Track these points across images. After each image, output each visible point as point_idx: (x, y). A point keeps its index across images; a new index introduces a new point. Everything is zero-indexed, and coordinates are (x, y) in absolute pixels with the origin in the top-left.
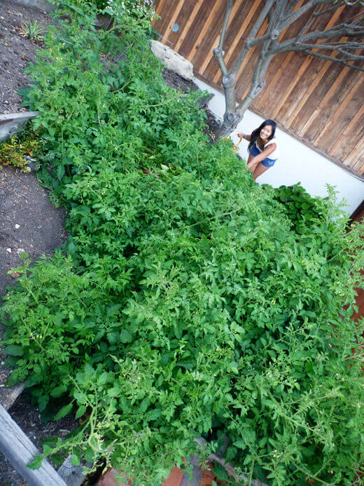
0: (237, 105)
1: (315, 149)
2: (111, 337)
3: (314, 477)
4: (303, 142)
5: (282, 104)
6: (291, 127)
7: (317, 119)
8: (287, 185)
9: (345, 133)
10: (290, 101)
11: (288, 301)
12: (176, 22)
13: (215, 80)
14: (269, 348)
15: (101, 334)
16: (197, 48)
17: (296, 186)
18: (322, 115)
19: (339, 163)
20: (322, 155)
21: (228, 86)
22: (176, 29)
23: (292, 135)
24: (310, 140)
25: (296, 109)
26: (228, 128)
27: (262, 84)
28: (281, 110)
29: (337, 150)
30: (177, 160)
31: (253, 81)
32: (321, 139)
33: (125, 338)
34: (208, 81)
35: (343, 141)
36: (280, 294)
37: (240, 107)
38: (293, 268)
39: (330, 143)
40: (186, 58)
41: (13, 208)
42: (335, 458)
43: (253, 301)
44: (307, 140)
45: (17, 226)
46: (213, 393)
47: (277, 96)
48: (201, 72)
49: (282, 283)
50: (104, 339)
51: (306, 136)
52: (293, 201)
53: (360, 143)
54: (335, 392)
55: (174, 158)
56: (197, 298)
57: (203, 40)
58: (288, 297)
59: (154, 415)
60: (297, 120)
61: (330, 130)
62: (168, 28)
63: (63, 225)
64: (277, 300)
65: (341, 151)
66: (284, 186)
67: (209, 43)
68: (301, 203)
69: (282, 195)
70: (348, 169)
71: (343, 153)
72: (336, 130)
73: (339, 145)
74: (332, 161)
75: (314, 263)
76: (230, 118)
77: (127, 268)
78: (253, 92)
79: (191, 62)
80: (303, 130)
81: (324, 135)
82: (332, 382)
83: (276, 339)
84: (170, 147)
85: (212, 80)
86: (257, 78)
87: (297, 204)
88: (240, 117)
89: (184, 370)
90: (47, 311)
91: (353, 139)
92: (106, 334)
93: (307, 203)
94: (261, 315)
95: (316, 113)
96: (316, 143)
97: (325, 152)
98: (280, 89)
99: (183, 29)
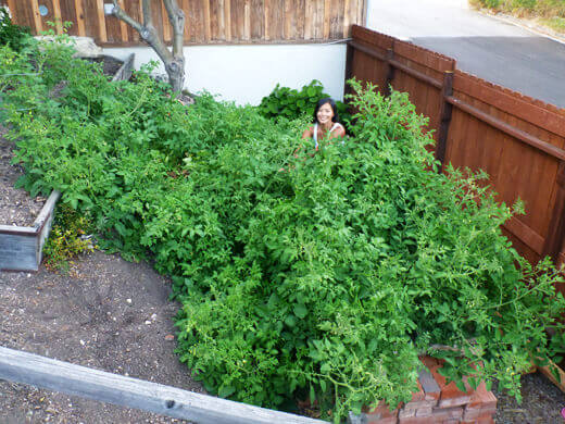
0: (170, 49)
1: (270, 42)
2: (290, 322)
3: (501, 304)
4: (254, 43)
5: (208, 21)
6: (233, 37)
7: (253, 14)
8: (267, 94)
9: (287, 9)
10: (214, 12)
11: (390, 194)
12: (39, 4)
13: (125, 38)
14: (403, 240)
15: (280, 326)
16: (82, 17)
17: (276, 89)
18: (254, 6)
19: (301, 41)
20: (280, 44)
21: (151, 39)
22: (44, 12)
23: (239, 44)
24: (259, 37)
25: (225, 16)
26: (178, 79)
27: (181, 15)
28: (212, 27)
29: (291, 31)
30: (192, 146)
31: (171, 17)
32: (269, 29)
33: (301, 313)
34: (118, 44)
35: (290, 19)
36: (381, 193)
37: (175, 50)
38: (377, 166)
39: (279, 28)
40: (78, 35)
41: (111, 288)
42: (504, 280)
43: (368, 213)
44: (256, 40)
45: (129, 301)
46: (400, 297)
47: (198, 15)
48: (104, 39)
49: (377, 184)
50: (286, 329)
51: (253, 36)
52: (285, 106)
53: (307, 10)
54: (474, 233)
55: (186, 146)
56: (335, 240)
57: (82, 5)
58: (388, 192)
59: (373, 346)
60: (235, 27)
61: (271, 16)
62: (36, 16)
63: (157, 271)
64: (383, 199)
65: (295, 29)
66: (265, 98)
67: (92, 5)
68: (294, 103)
69: (271, 108)
70: (313, 41)
71: (298, 29)
72: (277, 12)
73: (289, 25)
74: (293, 43)
75: (390, 152)
76: (173, 68)
77: (250, 264)
78: (178, 28)
79: (87, 36)
80: (246, 32)
81: (270, 24)
82: (464, 229)
83: (402, 229)
84: (175, 138)
85: (121, 40)
86: (173, 13)
87: (292, 107)
88: (182, 61)
89: (367, 299)
90: (227, 340)
91: (298, 11)
92: (284, 323)
93: (300, 99)
94: (382, 219)
95: (247, 7)
96: (267, 37)
97: (280, 39)
98: (197, 7)
99: (53, 7)
